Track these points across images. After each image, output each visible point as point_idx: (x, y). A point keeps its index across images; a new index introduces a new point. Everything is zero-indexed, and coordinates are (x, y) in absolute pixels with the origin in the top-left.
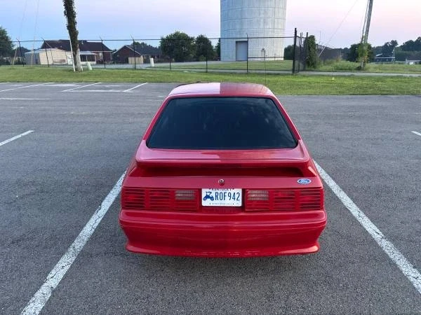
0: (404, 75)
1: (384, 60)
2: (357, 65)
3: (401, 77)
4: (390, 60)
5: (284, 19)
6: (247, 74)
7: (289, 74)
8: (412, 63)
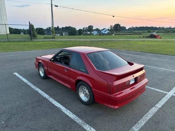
0: (71, 40)
1: (49, 34)
2: (52, 36)
3: (70, 41)
4: (50, 34)
5: (6, 15)
6: (8, 41)
7: (30, 41)
8: (58, 35)
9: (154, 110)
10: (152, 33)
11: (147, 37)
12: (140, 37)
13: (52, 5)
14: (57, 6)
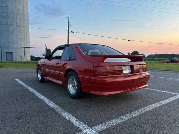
9: (156, 105)
10: (173, 58)
11: (168, 62)
12: (159, 62)
13: (69, 31)
14: (73, 32)
